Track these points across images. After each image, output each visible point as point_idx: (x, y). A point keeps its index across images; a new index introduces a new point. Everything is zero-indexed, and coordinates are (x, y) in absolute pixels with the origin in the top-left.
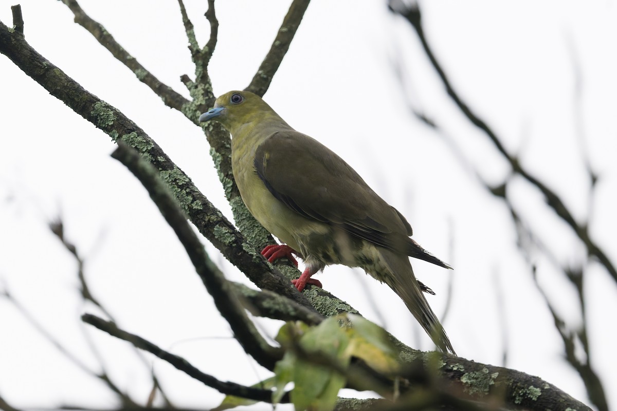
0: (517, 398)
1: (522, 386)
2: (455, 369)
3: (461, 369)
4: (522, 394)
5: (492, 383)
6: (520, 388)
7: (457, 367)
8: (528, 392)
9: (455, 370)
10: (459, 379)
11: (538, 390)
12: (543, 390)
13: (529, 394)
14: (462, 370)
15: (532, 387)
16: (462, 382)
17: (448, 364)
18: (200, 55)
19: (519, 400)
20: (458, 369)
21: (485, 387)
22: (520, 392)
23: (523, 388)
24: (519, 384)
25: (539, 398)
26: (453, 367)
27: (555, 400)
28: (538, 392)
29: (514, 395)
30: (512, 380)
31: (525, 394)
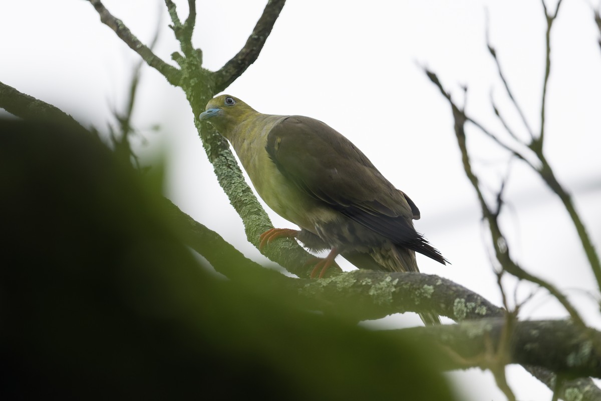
0: (416, 300)
1: (417, 287)
2: (364, 283)
3: (369, 282)
4: (418, 295)
5: (393, 290)
6: (416, 289)
7: (365, 282)
8: (423, 291)
9: (364, 285)
10: (368, 292)
11: (431, 287)
12: (436, 287)
13: (424, 293)
14: (369, 284)
15: (426, 286)
16: (370, 295)
17: (358, 281)
18: (181, 31)
19: (418, 301)
20: (366, 283)
21: (389, 295)
22: (416, 293)
23: (419, 289)
24: (414, 286)
25: (433, 295)
26: (363, 282)
27: (446, 294)
28: (430, 289)
29: (412, 297)
30: (410, 283)
31: (421, 294)
